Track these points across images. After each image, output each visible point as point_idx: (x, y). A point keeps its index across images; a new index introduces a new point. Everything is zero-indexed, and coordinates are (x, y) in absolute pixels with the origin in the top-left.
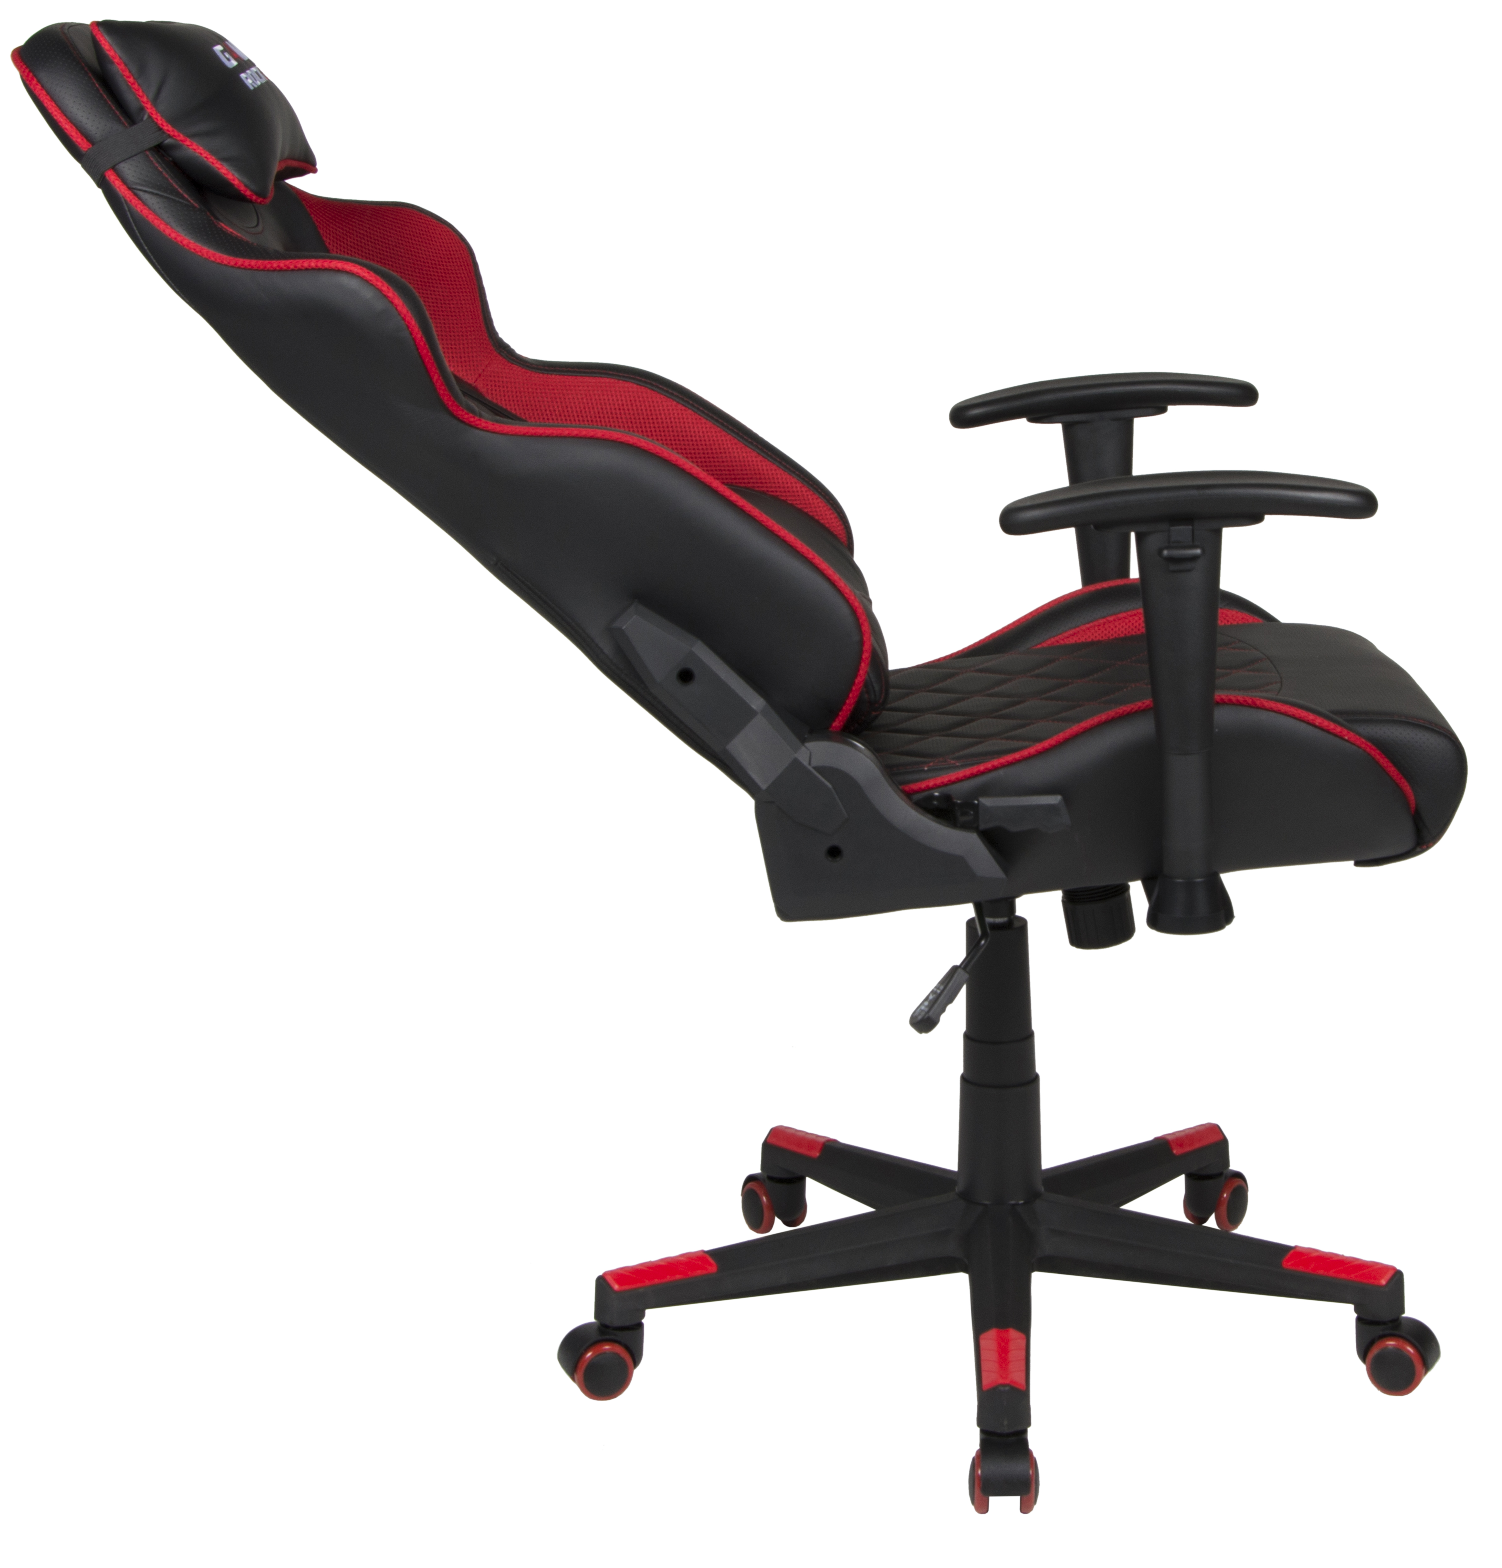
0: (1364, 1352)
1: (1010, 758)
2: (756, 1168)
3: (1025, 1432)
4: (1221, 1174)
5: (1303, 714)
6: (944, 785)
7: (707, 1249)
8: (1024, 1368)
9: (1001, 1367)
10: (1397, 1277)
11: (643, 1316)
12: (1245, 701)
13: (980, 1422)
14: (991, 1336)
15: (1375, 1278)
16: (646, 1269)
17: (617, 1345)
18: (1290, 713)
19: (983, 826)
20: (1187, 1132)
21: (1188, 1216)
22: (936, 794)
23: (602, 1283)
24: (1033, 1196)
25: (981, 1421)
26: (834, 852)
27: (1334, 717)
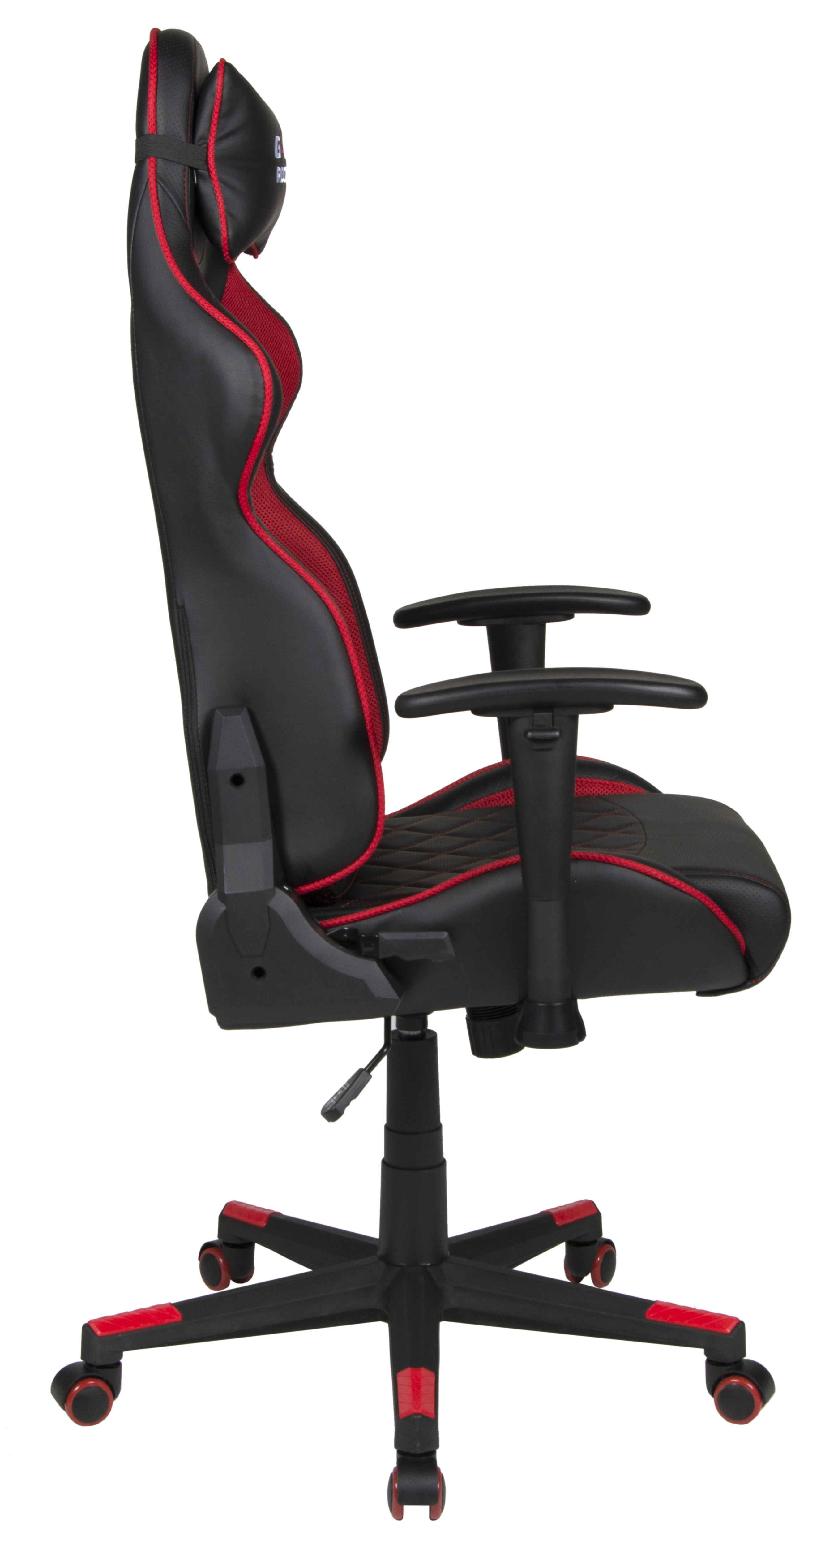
0: (712, 1388)
1: (407, 900)
2: (213, 1235)
3: (434, 1452)
4: (595, 1242)
5: (648, 869)
6: (354, 921)
7: (173, 1302)
8: (433, 1400)
9: (414, 1398)
10: (740, 1327)
11: (121, 1357)
12: (600, 858)
13: (397, 1445)
14: (406, 1374)
15: (722, 1328)
16: (124, 1318)
17: (99, 1380)
18: (637, 868)
19: (381, 956)
20: (567, 1206)
21: (568, 1277)
22: (346, 928)
23: (87, 1329)
24: (441, 1259)
25: (399, 1443)
26: (259, 972)
27: (675, 872)
